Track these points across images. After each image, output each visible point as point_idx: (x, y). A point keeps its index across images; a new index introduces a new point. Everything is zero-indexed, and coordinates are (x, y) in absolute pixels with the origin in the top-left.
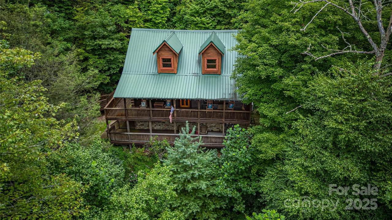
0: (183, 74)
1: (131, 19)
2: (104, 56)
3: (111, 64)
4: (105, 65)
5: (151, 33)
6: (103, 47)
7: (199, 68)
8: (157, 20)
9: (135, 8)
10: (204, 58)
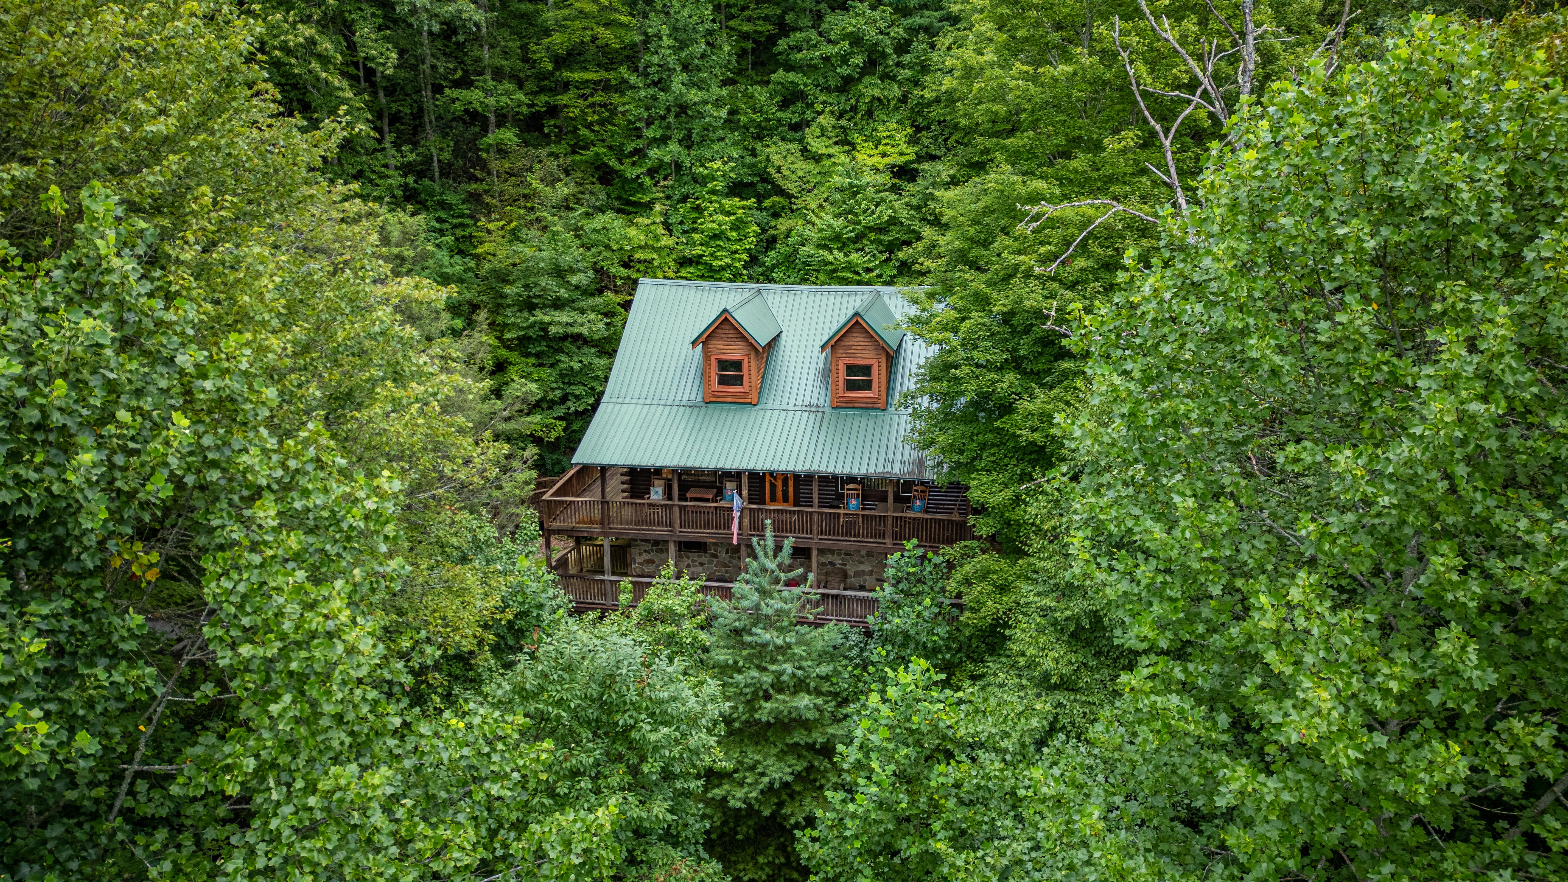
0: (777, 406)
1: (639, 255)
2: (552, 361)
3: (570, 384)
4: (554, 385)
5: (693, 291)
6: (553, 330)
7: (823, 392)
8: (716, 258)
9: (654, 223)
10: (838, 359)
